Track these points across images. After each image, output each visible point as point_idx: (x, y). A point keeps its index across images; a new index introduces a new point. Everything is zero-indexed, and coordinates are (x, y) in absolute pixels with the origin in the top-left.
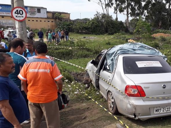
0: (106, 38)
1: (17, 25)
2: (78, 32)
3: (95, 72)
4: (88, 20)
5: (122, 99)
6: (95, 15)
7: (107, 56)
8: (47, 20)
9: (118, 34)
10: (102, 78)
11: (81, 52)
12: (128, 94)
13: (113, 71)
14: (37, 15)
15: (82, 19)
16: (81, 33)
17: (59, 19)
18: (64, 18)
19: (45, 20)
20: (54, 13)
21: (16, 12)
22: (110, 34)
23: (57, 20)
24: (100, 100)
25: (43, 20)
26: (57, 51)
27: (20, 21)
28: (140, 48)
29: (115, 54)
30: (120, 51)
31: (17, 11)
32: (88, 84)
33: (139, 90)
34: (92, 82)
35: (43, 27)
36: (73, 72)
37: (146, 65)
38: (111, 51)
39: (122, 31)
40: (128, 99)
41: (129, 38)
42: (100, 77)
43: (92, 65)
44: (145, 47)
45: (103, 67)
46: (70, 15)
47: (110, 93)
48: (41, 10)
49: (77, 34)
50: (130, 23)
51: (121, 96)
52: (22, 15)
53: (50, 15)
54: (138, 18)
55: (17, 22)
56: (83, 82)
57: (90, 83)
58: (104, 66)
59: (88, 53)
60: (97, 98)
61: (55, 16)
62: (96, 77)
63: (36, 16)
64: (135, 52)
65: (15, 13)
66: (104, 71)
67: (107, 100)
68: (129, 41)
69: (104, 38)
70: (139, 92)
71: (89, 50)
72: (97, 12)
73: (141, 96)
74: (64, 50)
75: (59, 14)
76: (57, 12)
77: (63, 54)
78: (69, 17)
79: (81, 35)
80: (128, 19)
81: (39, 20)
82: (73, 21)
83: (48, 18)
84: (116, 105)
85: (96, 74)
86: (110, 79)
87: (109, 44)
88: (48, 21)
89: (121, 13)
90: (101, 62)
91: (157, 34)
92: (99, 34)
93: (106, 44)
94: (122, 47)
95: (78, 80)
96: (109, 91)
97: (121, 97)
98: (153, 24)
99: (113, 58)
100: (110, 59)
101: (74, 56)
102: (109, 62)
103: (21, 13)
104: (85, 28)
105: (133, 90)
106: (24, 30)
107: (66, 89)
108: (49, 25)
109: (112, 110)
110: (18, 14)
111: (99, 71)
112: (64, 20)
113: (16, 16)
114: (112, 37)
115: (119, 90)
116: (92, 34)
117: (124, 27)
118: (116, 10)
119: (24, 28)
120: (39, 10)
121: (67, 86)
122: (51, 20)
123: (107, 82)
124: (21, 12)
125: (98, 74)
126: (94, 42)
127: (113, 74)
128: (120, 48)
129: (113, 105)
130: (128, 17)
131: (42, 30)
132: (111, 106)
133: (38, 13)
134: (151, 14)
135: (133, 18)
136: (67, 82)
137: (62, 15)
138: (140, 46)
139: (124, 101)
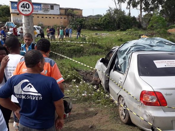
0: (118, 34)
1: (24, 20)
2: (90, 29)
3: (104, 72)
4: (101, 16)
5: (136, 107)
6: (107, 11)
7: (118, 54)
8: (59, 17)
9: (130, 29)
10: (112, 80)
11: (92, 49)
12: (144, 102)
13: (126, 72)
14: (51, 12)
15: (95, 16)
16: (94, 30)
17: (71, 16)
18: (76, 14)
19: (57, 16)
20: (66, 10)
21: (22, 5)
22: (122, 30)
23: (70, 17)
24: (109, 104)
25: (56, 17)
26: (69, 48)
27: (27, 16)
28: (158, 44)
29: (129, 51)
30: (134, 47)
31: (24, 4)
32: (97, 85)
33: (158, 97)
34: (101, 83)
35: (56, 24)
36: (83, 70)
37: (166, 65)
38: (123, 48)
39: (135, 26)
40: (143, 108)
41: (143, 34)
42: (110, 78)
43: (102, 63)
44: (164, 43)
45: (113, 66)
46: (82, 12)
47: (122, 98)
48: (55, 7)
49: (89, 31)
50: (143, 18)
51: (135, 103)
52: (28, 9)
53: (63, 12)
54: (152, 12)
55: (23, 16)
56: (92, 83)
57: (100, 85)
58: (115, 65)
59: (99, 50)
60: (107, 101)
61: (68, 12)
62: (106, 78)
63: (49, 13)
64: (152, 49)
65: (22, 7)
66: (114, 71)
67: (118, 105)
68: (141, 37)
69: (116, 35)
70: (158, 100)
71: (101, 47)
72: (110, 8)
73: (161, 106)
74: (75, 47)
75: (72, 11)
76: (69, 8)
77: (75, 51)
78: (81, 14)
79: (93, 32)
80: (141, 14)
81: (52, 17)
82: (85, 17)
83: (60, 15)
84: (129, 114)
85: (106, 75)
86: (121, 81)
87: (121, 40)
88: (61, 18)
89: (134, 8)
90: (112, 60)
91: (173, 29)
92: (111, 31)
93: (118, 40)
94: (136, 42)
95: (87, 80)
96: (120, 96)
97: (135, 105)
98: (168, 19)
99: (126, 56)
100: (122, 57)
101: (85, 53)
102: (121, 60)
103: (28, 7)
104: (97, 24)
105: (150, 97)
106: (31, 25)
107: (73, 90)
108: (62, 22)
109: (124, 119)
110: (24, 8)
111: (109, 71)
112: (76, 17)
113: (23, 10)
114: (124, 33)
115: (132, 95)
116: (104, 30)
117: (137, 23)
118: (129, 5)
119: (30, 23)
120: (52, 6)
121: (74, 87)
122: (63, 17)
123: (118, 85)
124: (27, 5)
125: (108, 74)
126: (105, 39)
127: (125, 75)
128: (134, 44)
129: (125, 113)
130: (141, 12)
131: (55, 26)
132: (122, 114)
133: (51, 9)
134: (166, 8)
135: (147, 13)
136: (74, 82)
137: (75, 11)
138: (158, 41)
139: (139, 111)
